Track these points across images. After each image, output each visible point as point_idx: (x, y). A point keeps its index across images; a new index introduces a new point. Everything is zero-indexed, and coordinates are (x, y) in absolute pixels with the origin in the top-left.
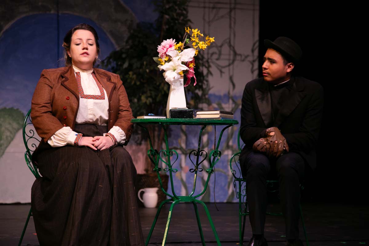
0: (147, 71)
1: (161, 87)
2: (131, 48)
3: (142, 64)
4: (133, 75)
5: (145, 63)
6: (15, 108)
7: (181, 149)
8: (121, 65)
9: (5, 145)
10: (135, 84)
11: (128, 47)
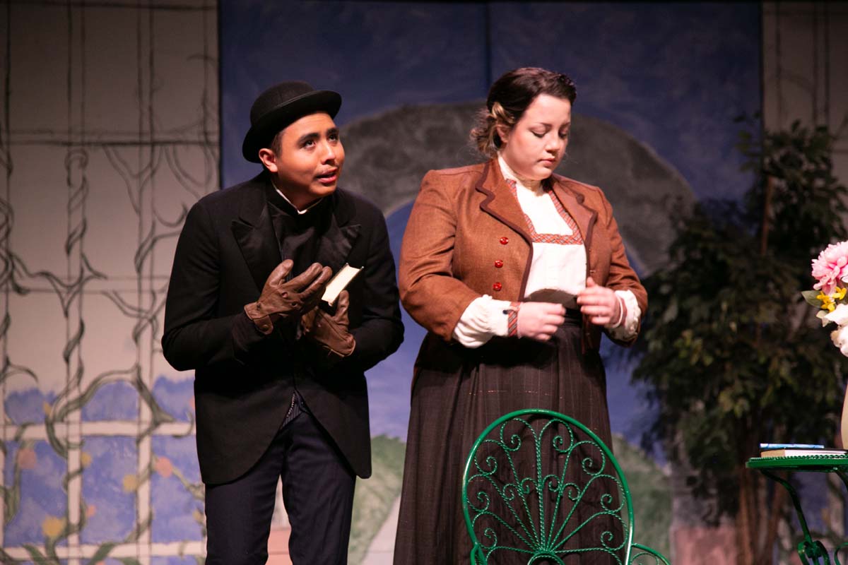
0: (733, 326)
1: (771, 370)
2: (683, 267)
3: (715, 310)
4: (693, 338)
5: (724, 306)
6: (391, 437)
7: (831, 536)
8: (659, 315)
9: (369, 533)
10: (700, 363)
11: (673, 266)
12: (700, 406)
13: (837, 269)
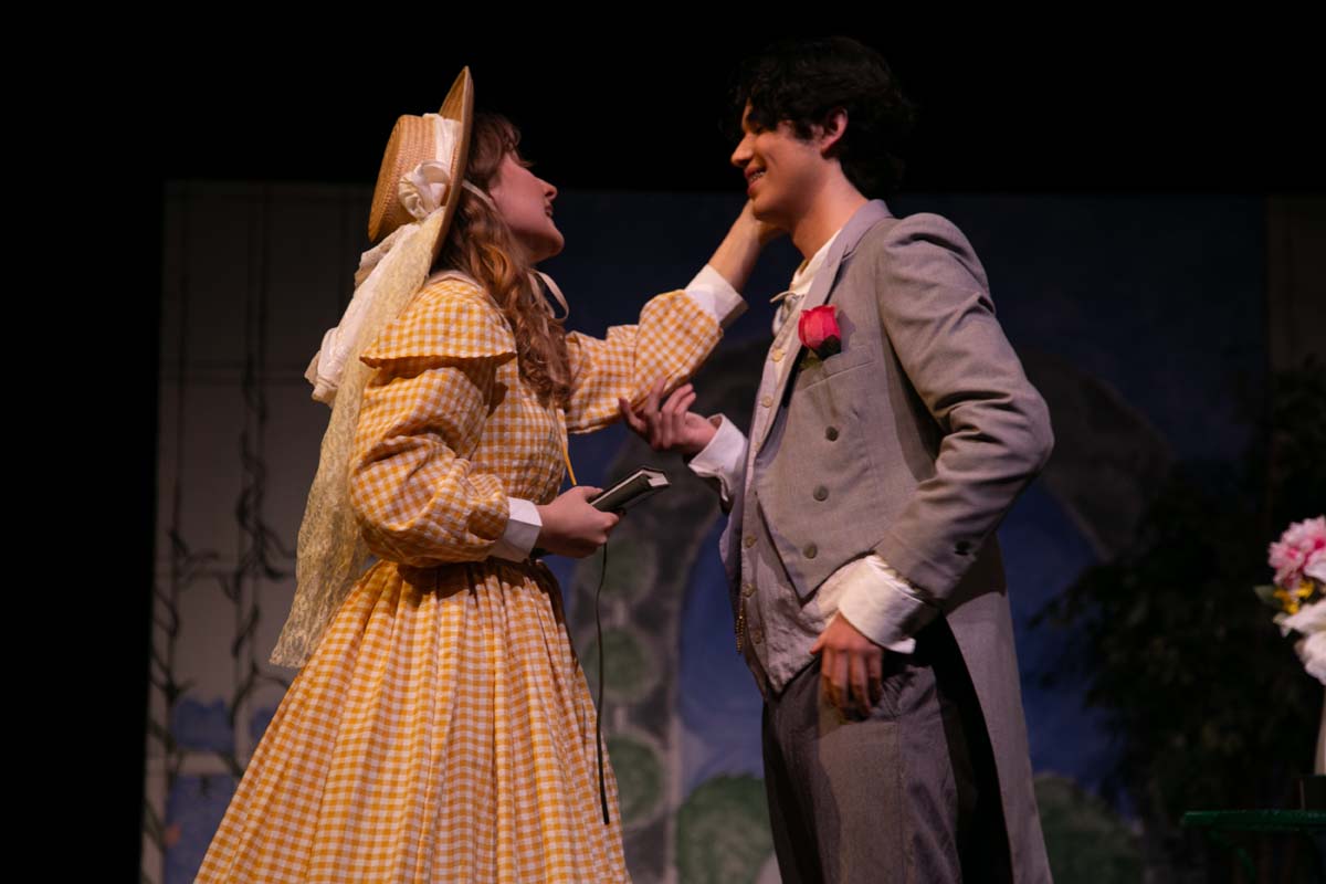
1: (1274, 693)
2: (1155, 551)
3: (1199, 611)
4: (1166, 648)
5: (1209, 605)
10: (1176, 682)
12: (1179, 741)
13: (1300, 556)
